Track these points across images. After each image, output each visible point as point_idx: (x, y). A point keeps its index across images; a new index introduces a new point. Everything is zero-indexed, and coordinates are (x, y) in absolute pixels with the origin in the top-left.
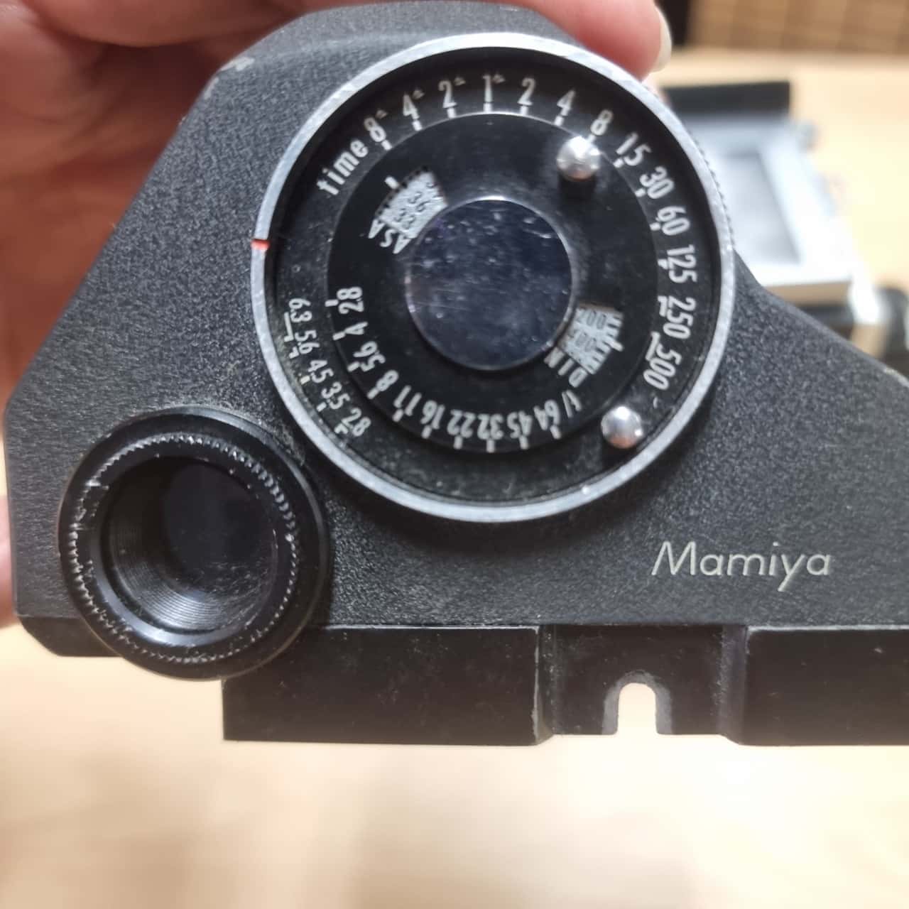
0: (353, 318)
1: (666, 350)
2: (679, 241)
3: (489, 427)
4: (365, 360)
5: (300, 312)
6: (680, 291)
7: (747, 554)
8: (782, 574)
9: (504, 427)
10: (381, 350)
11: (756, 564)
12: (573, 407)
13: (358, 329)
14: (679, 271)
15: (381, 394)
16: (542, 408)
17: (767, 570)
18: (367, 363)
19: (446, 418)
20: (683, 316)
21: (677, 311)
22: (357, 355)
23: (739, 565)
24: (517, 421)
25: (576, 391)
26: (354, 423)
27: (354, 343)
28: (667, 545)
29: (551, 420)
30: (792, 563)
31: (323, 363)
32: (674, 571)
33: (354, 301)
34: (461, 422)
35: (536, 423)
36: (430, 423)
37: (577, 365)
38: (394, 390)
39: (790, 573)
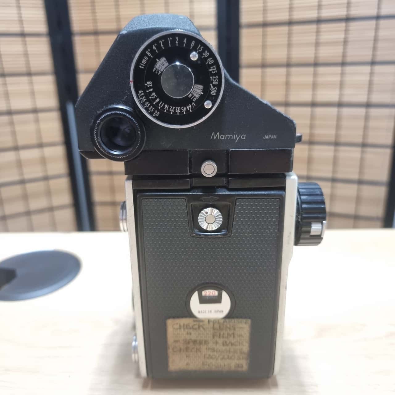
0: (150, 88)
3: (178, 110)
4: (153, 96)
6: (215, 75)
7: (229, 135)
8: (236, 139)
9: (181, 110)
10: (156, 94)
11: (231, 137)
12: (194, 106)
13: (151, 90)
14: (213, 71)
15: (156, 103)
16: (188, 106)
17: (233, 138)
18: (153, 97)
19: (169, 108)
22: (151, 95)
23: (228, 137)
24: (183, 108)
25: (194, 102)
27: (151, 93)
28: (213, 133)
29: (190, 108)
30: (238, 137)
32: (215, 138)
33: (151, 84)
34: (172, 108)
35: (187, 109)
36: (166, 109)
37: (195, 97)
38: (159, 102)
39: (238, 139)
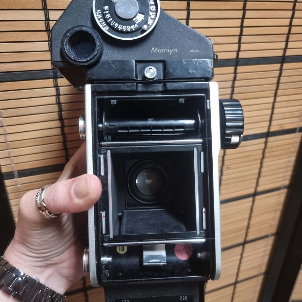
0: (107, 10)
1: (151, 19)
2: (153, 5)
3: (124, 28)
4: (108, 16)
5: (99, 12)
6: (153, 12)
7: (165, 49)
8: (170, 52)
9: (126, 28)
10: (110, 15)
11: (166, 51)
12: (136, 26)
13: (107, 12)
14: (153, 9)
15: (109, 21)
16: (132, 26)
17: (168, 51)
19: (118, 26)
20: (153, 15)
21: (153, 14)
23: (164, 51)
24: (128, 27)
25: (137, 24)
26: (106, 28)
27: (107, 14)
28: (153, 48)
29: (133, 28)
30: (171, 51)
31: (102, 19)
32: (154, 52)
33: (107, 8)
34: (120, 27)
35: (131, 28)
36: (116, 26)
37: (137, 21)
38: (111, 21)
39: (171, 52)
